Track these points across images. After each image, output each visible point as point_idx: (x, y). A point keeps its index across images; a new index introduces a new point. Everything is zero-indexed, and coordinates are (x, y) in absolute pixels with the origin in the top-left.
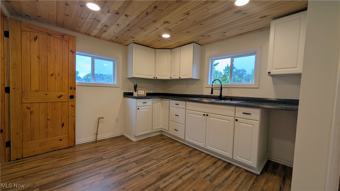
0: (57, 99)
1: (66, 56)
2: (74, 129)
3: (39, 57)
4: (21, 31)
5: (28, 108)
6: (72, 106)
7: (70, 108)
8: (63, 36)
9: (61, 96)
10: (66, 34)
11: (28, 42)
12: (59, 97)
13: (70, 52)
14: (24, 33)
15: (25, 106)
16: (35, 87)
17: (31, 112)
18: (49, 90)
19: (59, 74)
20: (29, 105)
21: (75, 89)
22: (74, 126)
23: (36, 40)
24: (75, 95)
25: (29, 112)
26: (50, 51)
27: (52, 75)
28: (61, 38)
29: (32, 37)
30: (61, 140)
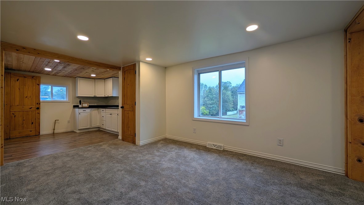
0: (29, 109)
1: (35, 87)
2: (39, 126)
3: (19, 89)
4: (11, 77)
5: (13, 114)
6: (38, 113)
7: (37, 114)
8: (33, 77)
9: (31, 108)
10: (34, 76)
11: (14, 82)
12: (30, 108)
13: (37, 85)
14: (12, 78)
15: (12, 113)
16: (17, 103)
17: (15, 116)
18: (24, 105)
19: (30, 97)
20: (14, 113)
21: (40, 104)
22: (39, 124)
23: (18, 81)
24: (40, 107)
25: (13, 116)
26: (25, 85)
27: (26, 97)
28: (32, 78)
29: (16, 79)
30: (31, 131)
